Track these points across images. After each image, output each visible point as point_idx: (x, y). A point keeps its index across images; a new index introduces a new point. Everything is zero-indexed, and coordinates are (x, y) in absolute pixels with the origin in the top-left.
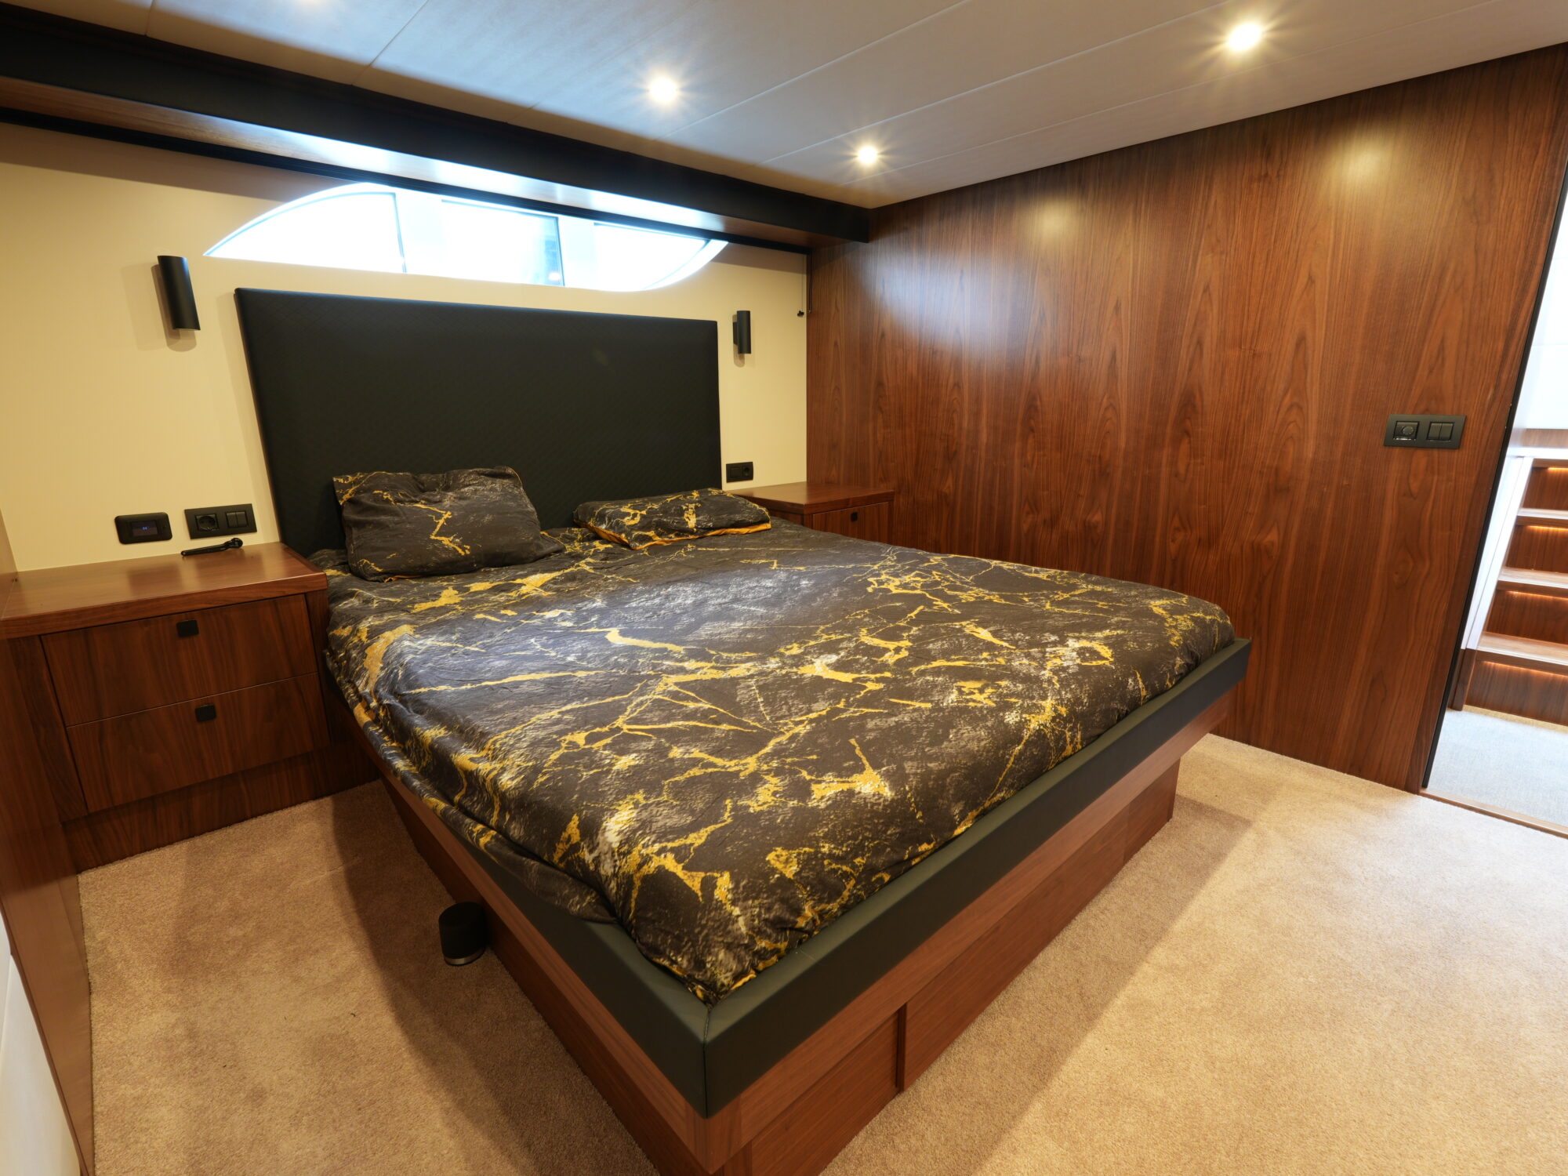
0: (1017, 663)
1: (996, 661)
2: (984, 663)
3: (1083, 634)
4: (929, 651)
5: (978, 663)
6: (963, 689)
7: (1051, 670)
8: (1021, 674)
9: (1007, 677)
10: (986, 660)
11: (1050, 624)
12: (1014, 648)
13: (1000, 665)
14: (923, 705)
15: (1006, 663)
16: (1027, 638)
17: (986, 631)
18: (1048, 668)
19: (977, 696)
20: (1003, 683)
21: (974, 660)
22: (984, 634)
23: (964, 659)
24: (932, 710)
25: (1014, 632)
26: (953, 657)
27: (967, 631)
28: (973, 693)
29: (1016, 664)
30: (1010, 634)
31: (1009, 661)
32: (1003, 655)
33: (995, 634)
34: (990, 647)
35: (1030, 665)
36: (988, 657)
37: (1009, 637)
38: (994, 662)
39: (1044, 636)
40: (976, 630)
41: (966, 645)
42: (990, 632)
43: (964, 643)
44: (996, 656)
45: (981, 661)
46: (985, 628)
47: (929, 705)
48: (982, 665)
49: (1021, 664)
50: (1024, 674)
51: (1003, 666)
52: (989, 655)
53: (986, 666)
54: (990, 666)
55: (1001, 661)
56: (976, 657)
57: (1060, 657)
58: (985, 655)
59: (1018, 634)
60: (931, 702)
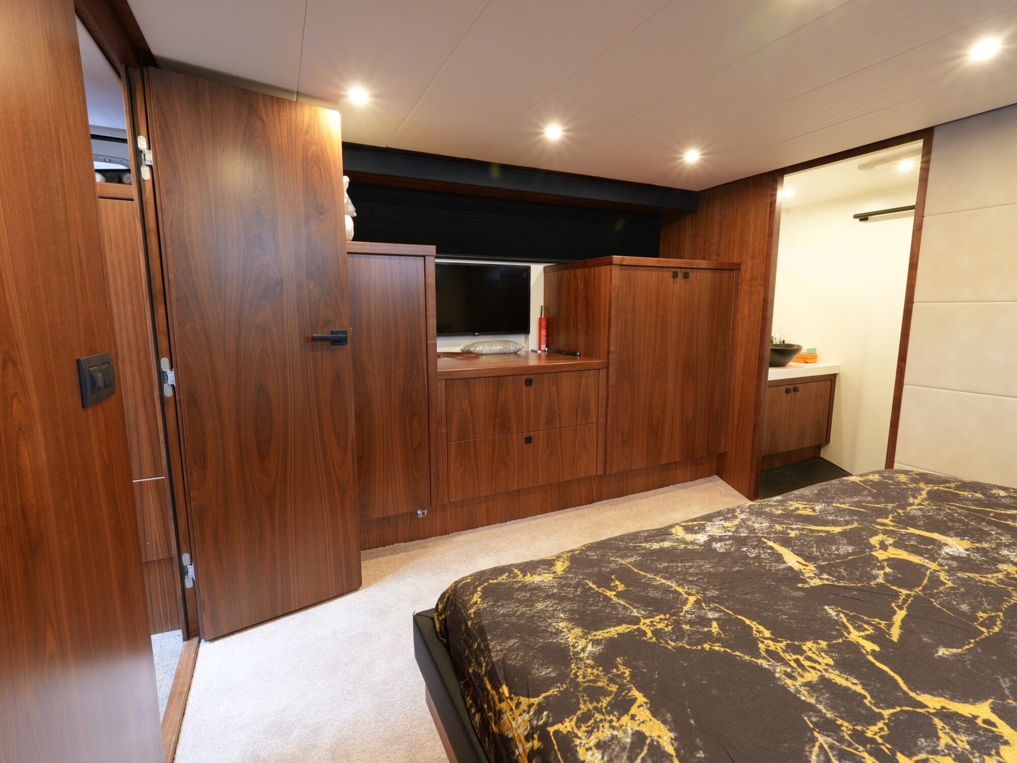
0: (764, 525)
1: (783, 527)
2: (795, 527)
3: (683, 546)
4: (850, 543)
5: (799, 526)
6: (811, 511)
7: (738, 518)
8: (763, 517)
9: (775, 515)
10: (792, 529)
11: (710, 563)
12: (763, 539)
13: (780, 524)
14: (839, 505)
15: (774, 526)
16: (745, 549)
17: (790, 564)
18: (738, 520)
19: (800, 506)
20: (779, 512)
21: (803, 529)
22: (792, 560)
23: (812, 531)
24: (831, 502)
25: (757, 558)
26: (824, 534)
27: (812, 567)
28: (804, 508)
29: (766, 524)
30: (763, 556)
31: (771, 527)
32: (776, 532)
33: (779, 559)
34: (786, 542)
35: (754, 523)
36: (789, 531)
37: (765, 553)
38: (785, 526)
39: (726, 549)
40: (802, 567)
41: (812, 547)
42: (784, 562)
43: (815, 550)
44: (782, 532)
45: (797, 529)
46: (790, 569)
47: (834, 505)
48: (796, 524)
49: (762, 523)
50: (761, 517)
51: (777, 523)
52: (788, 534)
53: (792, 524)
54: (789, 524)
55: (778, 527)
56: (801, 532)
57: (724, 527)
58: (793, 534)
59: (754, 555)
60: (833, 506)
